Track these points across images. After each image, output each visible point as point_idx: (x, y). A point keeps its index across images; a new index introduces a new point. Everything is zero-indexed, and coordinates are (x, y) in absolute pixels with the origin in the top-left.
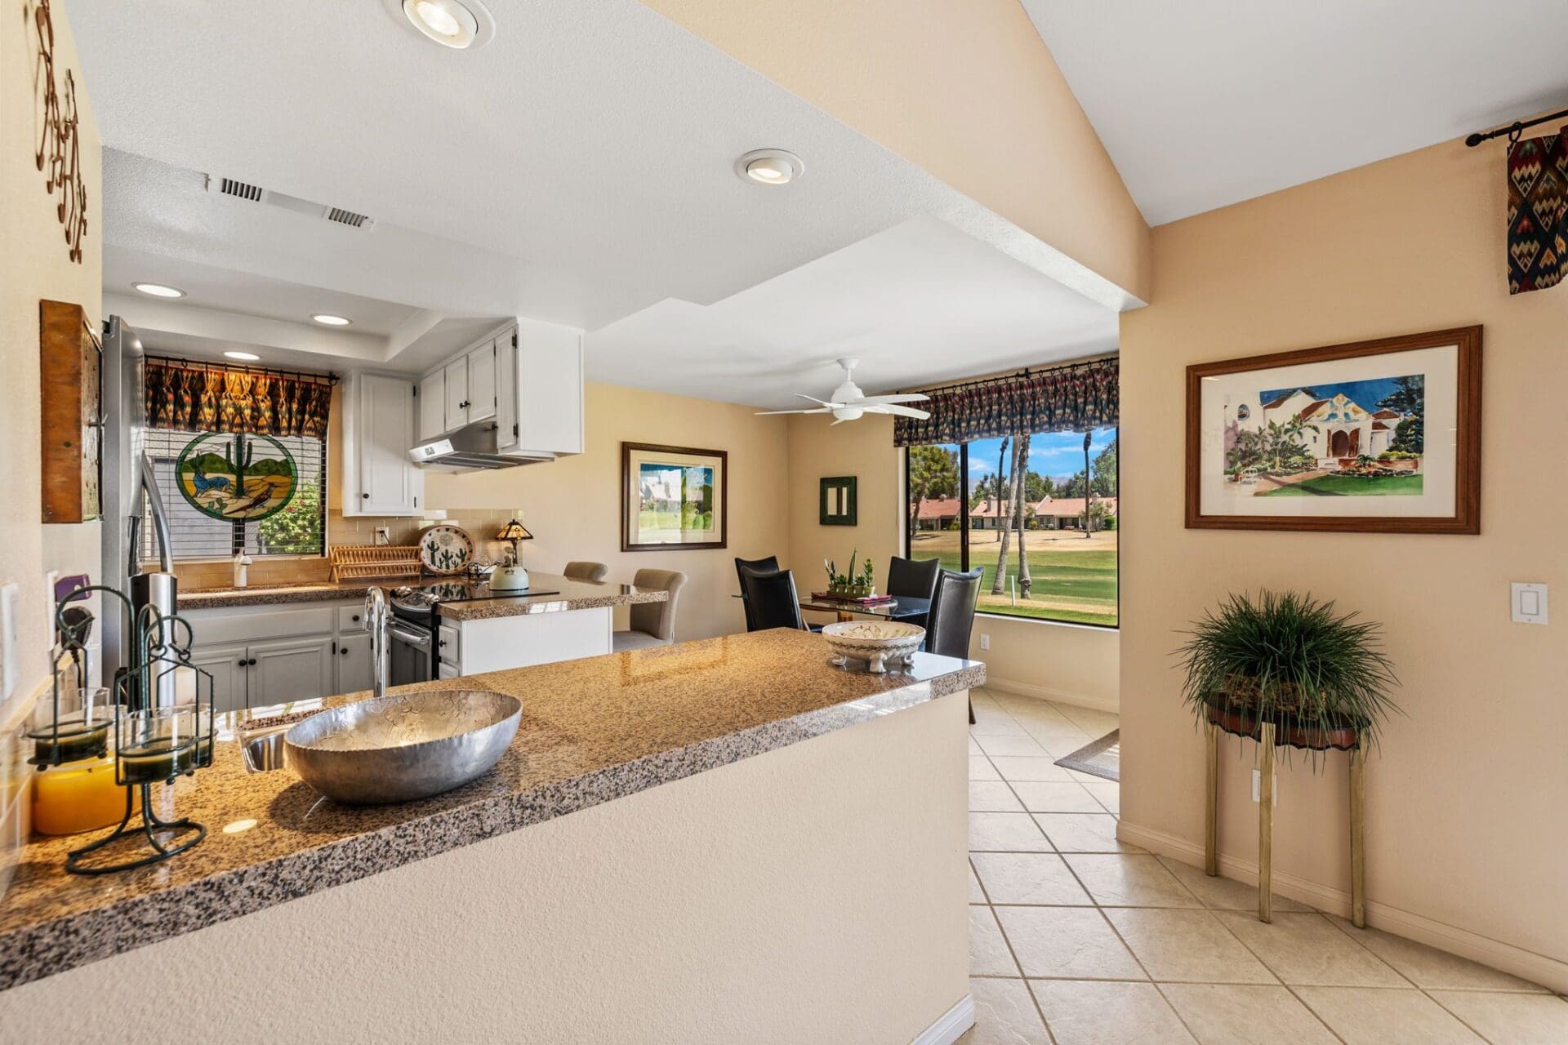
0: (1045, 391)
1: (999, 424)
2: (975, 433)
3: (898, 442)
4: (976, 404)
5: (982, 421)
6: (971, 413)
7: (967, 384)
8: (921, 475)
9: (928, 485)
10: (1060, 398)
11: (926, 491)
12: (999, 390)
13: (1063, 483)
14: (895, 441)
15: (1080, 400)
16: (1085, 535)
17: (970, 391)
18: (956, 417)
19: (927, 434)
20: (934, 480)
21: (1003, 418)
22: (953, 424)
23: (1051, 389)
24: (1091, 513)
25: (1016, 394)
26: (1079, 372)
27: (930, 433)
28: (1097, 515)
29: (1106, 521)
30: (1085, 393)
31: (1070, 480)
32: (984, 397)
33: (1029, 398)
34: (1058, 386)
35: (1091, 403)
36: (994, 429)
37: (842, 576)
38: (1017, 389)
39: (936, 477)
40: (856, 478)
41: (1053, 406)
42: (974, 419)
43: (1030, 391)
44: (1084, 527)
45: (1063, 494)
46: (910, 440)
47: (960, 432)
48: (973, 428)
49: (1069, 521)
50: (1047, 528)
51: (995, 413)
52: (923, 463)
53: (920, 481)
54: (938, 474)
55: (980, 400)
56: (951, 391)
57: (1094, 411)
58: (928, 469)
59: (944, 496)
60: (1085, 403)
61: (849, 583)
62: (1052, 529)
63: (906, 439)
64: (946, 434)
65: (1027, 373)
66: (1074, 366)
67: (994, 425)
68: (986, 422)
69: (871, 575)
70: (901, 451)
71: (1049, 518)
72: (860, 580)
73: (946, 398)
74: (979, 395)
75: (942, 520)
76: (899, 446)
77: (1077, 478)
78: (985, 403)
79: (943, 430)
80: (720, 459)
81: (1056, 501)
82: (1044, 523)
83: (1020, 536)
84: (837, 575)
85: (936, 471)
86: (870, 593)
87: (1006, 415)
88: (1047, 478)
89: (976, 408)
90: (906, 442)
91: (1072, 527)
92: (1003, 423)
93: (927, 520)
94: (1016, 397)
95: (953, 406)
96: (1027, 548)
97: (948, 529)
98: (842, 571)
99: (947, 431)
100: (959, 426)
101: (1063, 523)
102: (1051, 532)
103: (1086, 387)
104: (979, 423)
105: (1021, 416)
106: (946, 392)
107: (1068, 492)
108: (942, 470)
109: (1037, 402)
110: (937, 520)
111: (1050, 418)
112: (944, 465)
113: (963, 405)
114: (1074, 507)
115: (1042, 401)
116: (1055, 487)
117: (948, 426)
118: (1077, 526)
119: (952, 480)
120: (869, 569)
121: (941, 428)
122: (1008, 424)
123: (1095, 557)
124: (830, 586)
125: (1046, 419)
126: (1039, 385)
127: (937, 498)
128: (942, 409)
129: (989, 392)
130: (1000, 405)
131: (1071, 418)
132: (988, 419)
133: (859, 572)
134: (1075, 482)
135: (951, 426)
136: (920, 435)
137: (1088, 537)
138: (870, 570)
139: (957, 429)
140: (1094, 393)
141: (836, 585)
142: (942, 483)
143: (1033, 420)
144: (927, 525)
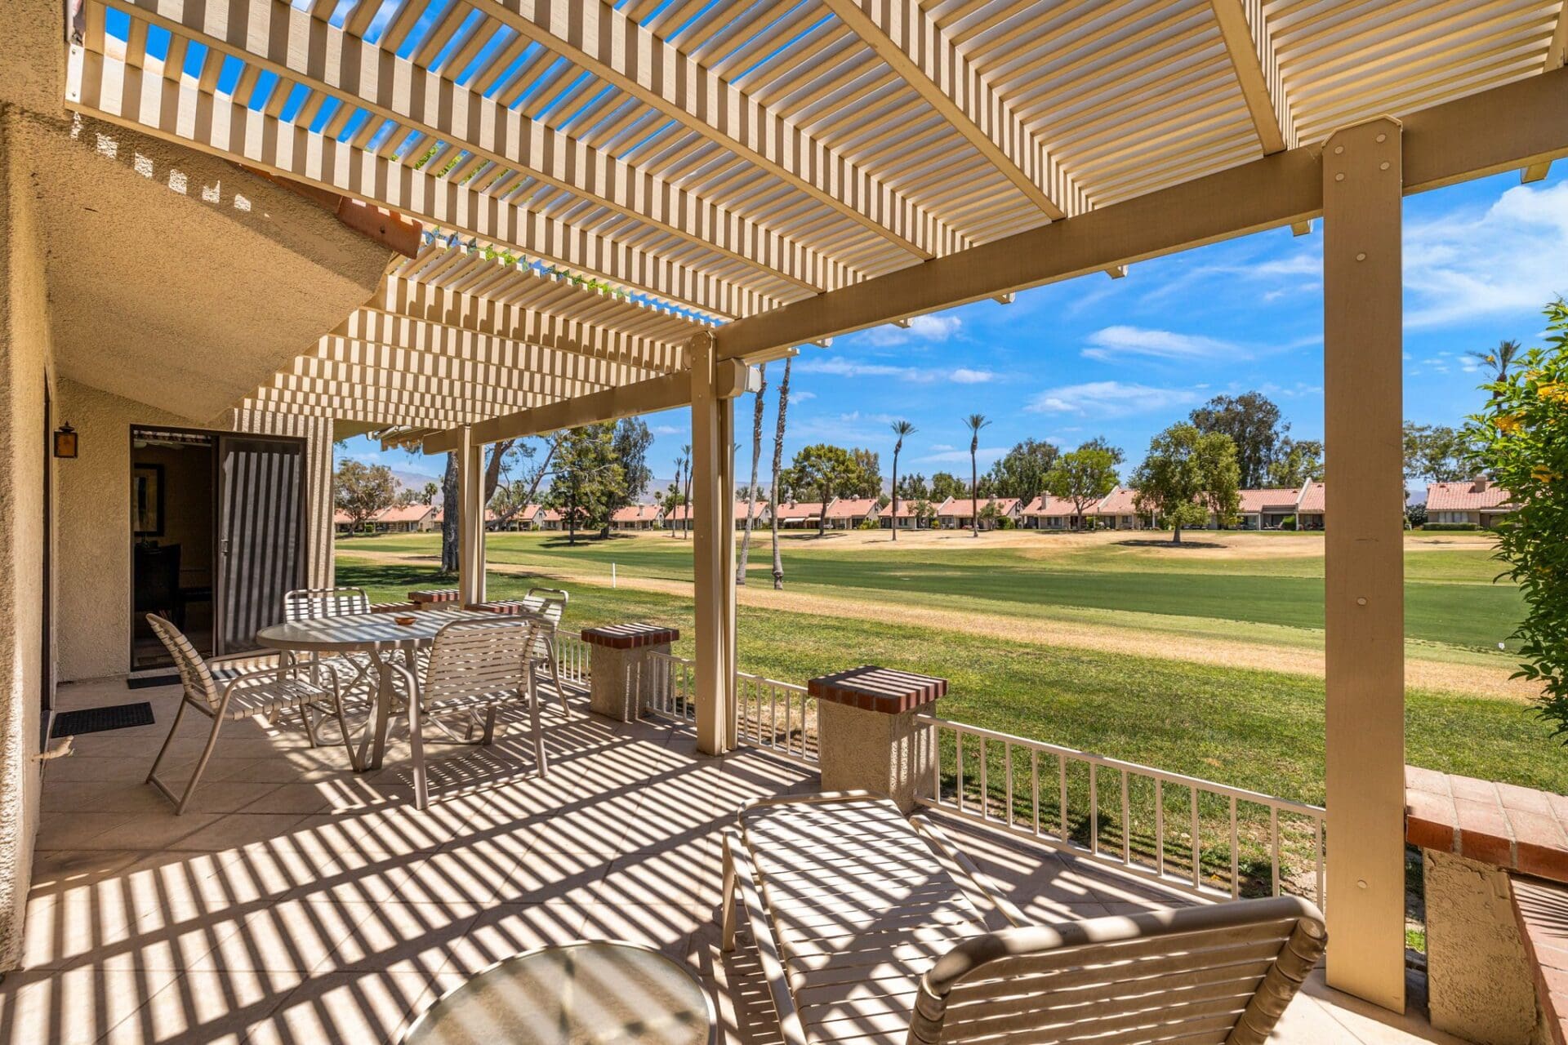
9: (831, 485)
11: (831, 491)
16: (972, 533)
28: (985, 515)
29: (1000, 521)
31: (979, 482)
44: (976, 527)
45: (969, 495)
50: (948, 528)
59: (855, 496)
62: (952, 528)
77: (986, 480)
81: (958, 502)
82: (946, 522)
85: (842, 472)
93: (839, 520)
97: (858, 529)
101: (963, 523)
102: (950, 531)
107: (976, 493)
110: (848, 519)
114: (977, 507)
116: (962, 488)
127: (848, 498)
134: (983, 485)
137: (976, 536)
144: (838, 525)
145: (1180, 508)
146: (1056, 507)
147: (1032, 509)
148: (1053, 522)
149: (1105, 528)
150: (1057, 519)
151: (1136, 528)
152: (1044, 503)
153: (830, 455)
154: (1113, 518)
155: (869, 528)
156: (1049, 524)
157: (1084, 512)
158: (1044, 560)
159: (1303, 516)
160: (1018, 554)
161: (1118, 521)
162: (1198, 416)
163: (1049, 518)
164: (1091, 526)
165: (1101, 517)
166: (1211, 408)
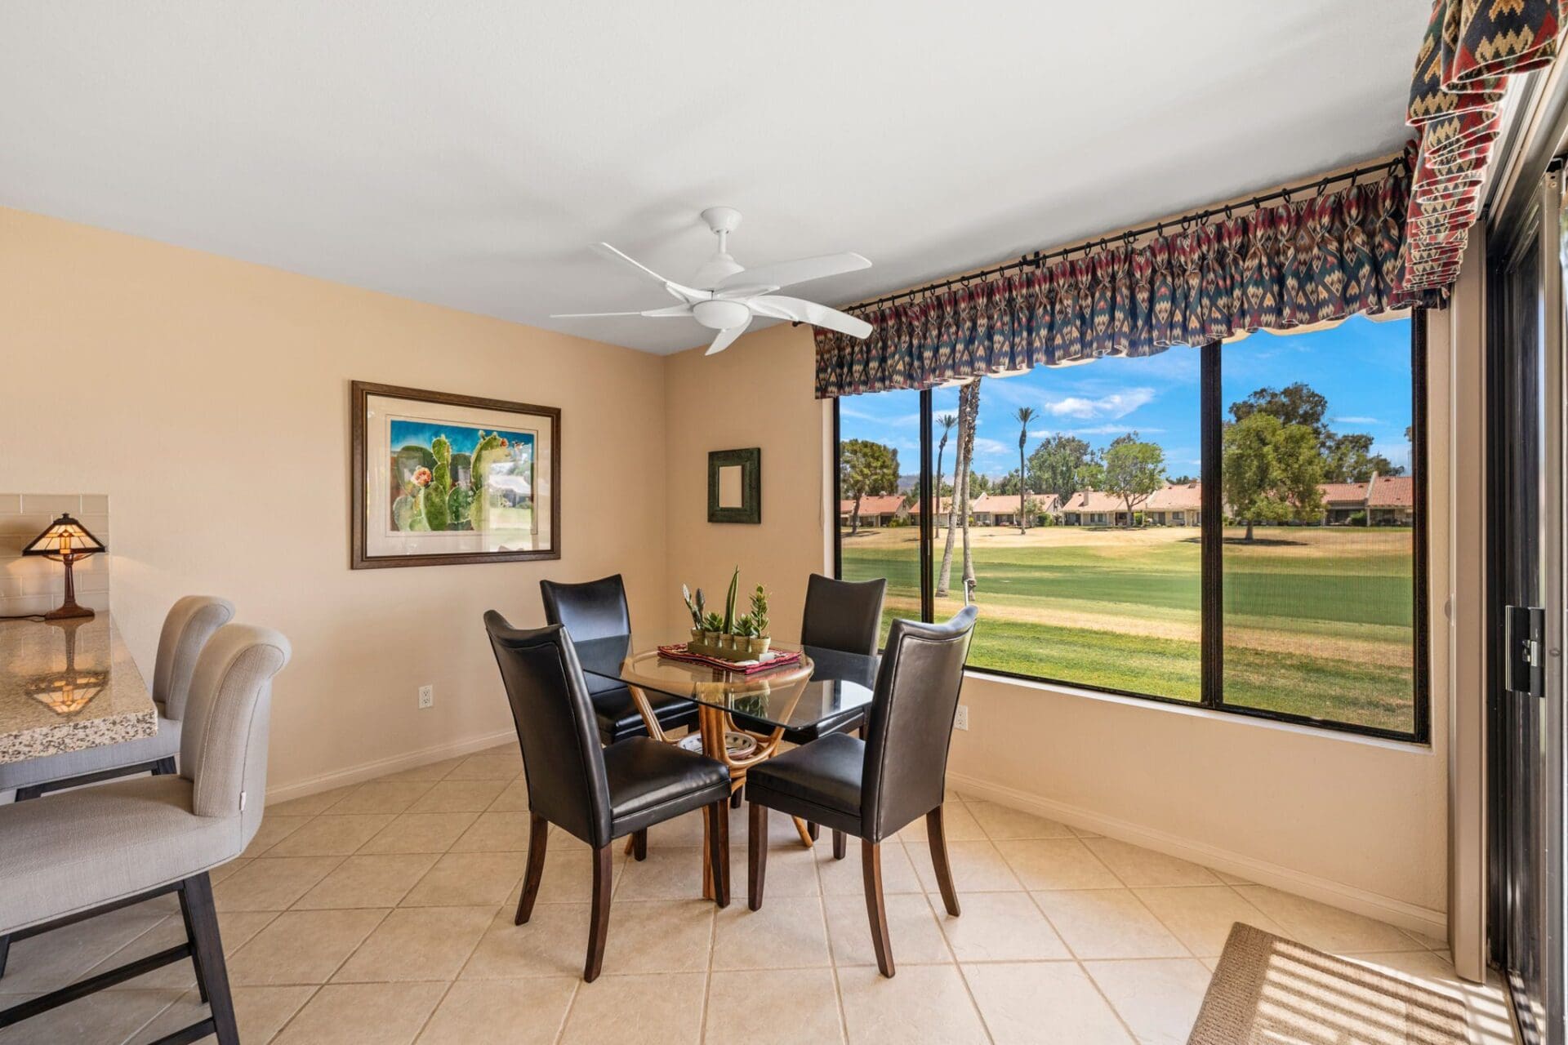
0: (1076, 286)
1: (990, 350)
2: (946, 367)
3: (822, 391)
4: (949, 319)
5: (960, 347)
6: (940, 335)
7: (933, 287)
8: (862, 471)
9: (868, 482)
10: (1103, 296)
11: (867, 488)
12: (990, 291)
13: (999, 480)
14: (817, 389)
15: (1142, 296)
17: (938, 298)
18: (915, 342)
19: (867, 374)
20: (874, 477)
21: (998, 338)
22: (911, 354)
23: (1085, 279)
24: (1025, 510)
25: (1020, 295)
26: (1142, 242)
27: (872, 372)
28: (1030, 512)
29: (1039, 517)
30: (1152, 282)
31: (1005, 478)
32: (963, 305)
33: (1045, 300)
34: (1099, 273)
35: (1163, 298)
36: (981, 359)
37: (714, 617)
38: (1021, 286)
39: (876, 474)
40: (759, 450)
41: (1087, 312)
42: (945, 345)
43: (1046, 287)
44: (1019, 524)
45: (998, 491)
46: (840, 386)
47: (922, 367)
48: (943, 359)
49: (1004, 518)
50: (985, 525)
51: (981, 330)
52: (863, 460)
53: (860, 478)
54: (878, 471)
55: (956, 313)
56: (906, 299)
57: (1172, 314)
58: (868, 466)
59: (884, 493)
60: (1152, 301)
61: (726, 630)
62: (988, 525)
63: (833, 384)
64: (899, 373)
65: (1037, 259)
66: (1131, 234)
67: (981, 352)
68: (966, 347)
69: (766, 618)
70: (827, 404)
71: (986, 515)
72: (745, 624)
73: (897, 313)
74: (954, 301)
75: (882, 518)
76: (823, 396)
77: (1012, 476)
78: (964, 315)
79: (893, 366)
80: (548, 420)
81: (992, 498)
82: (981, 519)
83: (965, 533)
84: (707, 614)
85: (876, 468)
86: (760, 652)
87: (1002, 333)
88: (983, 476)
89: (949, 326)
90: (832, 389)
91: (1007, 524)
92: (997, 346)
93: (867, 517)
94: (1020, 300)
95: (911, 324)
96: (971, 545)
97: (888, 526)
98: (714, 607)
99: (900, 367)
100: (920, 358)
101: (999, 520)
102: (987, 528)
103: (1154, 271)
104: (953, 350)
105: (1030, 333)
106: (898, 302)
107: (1003, 489)
108: (882, 467)
109: (1058, 307)
110: (877, 517)
111: (1083, 334)
112: (884, 462)
113: (927, 321)
114: (1009, 504)
115: (1068, 302)
116: (990, 485)
117: (902, 358)
118: (1012, 523)
119: (891, 477)
120: (760, 606)
121: (890, 362)
122: (1006, 348)
123: (1031, 553)
124: (694, 634)
125: (1076, 334)
126: (1064, 275)
127: (877, 495)
128: (892, 332)
129: (971, 296)
130: (990, 318)
131: (1126, 329)
132: (970, 341)
133: (740, 613)
134: (1010, 480)
135: (907, 359)
136: (857, 375)
137: (1023, 533)
138: (762, 609)
139: (916, 363)
140: (1169, 279)
141: (704, 631)
142: (882, 480)
143: (1050, 339)
144: (867, 522)
145: (1259, 503)
146: (1101, 502)
147: (1073, 505)
148: (1096, 518)
149: (1154, 524)
150: (1101, 515)
151: (1188, 525)
152: (1086, 498)
153: (865, 450)
154: (1162, 514)
155: (899, 525)
156: (1092, 520)
157: (1133, 508)
158: (1122, 559)
159: (1373, 512)
160: (1091, 552)
161: (1169, 518)
162: (1238, 409)
163: (1092, 515)
164: (1139, 523)
165: (1150, 514)
166: (1252, 401)
